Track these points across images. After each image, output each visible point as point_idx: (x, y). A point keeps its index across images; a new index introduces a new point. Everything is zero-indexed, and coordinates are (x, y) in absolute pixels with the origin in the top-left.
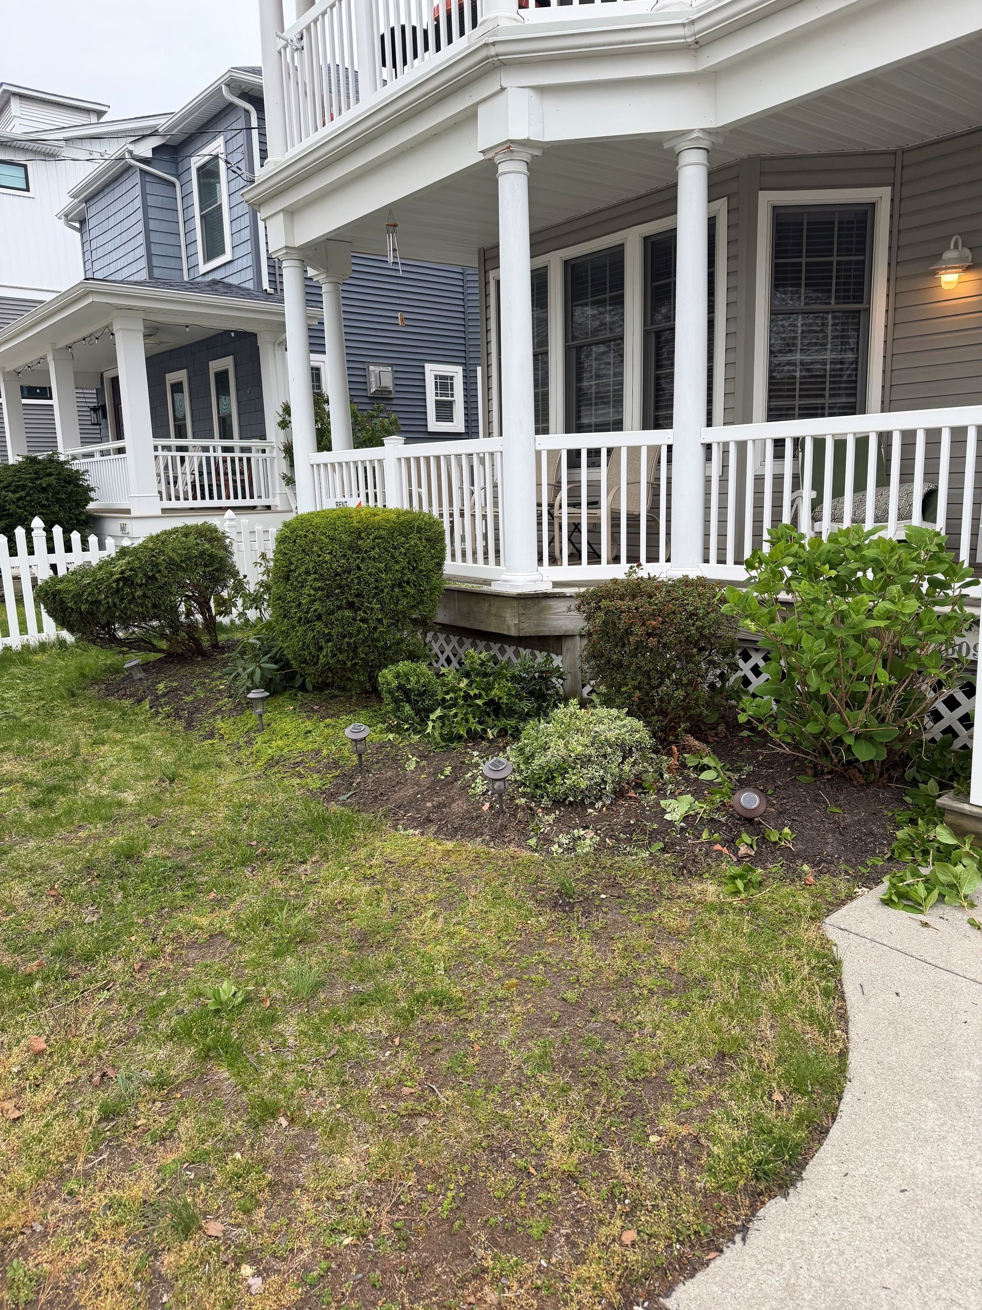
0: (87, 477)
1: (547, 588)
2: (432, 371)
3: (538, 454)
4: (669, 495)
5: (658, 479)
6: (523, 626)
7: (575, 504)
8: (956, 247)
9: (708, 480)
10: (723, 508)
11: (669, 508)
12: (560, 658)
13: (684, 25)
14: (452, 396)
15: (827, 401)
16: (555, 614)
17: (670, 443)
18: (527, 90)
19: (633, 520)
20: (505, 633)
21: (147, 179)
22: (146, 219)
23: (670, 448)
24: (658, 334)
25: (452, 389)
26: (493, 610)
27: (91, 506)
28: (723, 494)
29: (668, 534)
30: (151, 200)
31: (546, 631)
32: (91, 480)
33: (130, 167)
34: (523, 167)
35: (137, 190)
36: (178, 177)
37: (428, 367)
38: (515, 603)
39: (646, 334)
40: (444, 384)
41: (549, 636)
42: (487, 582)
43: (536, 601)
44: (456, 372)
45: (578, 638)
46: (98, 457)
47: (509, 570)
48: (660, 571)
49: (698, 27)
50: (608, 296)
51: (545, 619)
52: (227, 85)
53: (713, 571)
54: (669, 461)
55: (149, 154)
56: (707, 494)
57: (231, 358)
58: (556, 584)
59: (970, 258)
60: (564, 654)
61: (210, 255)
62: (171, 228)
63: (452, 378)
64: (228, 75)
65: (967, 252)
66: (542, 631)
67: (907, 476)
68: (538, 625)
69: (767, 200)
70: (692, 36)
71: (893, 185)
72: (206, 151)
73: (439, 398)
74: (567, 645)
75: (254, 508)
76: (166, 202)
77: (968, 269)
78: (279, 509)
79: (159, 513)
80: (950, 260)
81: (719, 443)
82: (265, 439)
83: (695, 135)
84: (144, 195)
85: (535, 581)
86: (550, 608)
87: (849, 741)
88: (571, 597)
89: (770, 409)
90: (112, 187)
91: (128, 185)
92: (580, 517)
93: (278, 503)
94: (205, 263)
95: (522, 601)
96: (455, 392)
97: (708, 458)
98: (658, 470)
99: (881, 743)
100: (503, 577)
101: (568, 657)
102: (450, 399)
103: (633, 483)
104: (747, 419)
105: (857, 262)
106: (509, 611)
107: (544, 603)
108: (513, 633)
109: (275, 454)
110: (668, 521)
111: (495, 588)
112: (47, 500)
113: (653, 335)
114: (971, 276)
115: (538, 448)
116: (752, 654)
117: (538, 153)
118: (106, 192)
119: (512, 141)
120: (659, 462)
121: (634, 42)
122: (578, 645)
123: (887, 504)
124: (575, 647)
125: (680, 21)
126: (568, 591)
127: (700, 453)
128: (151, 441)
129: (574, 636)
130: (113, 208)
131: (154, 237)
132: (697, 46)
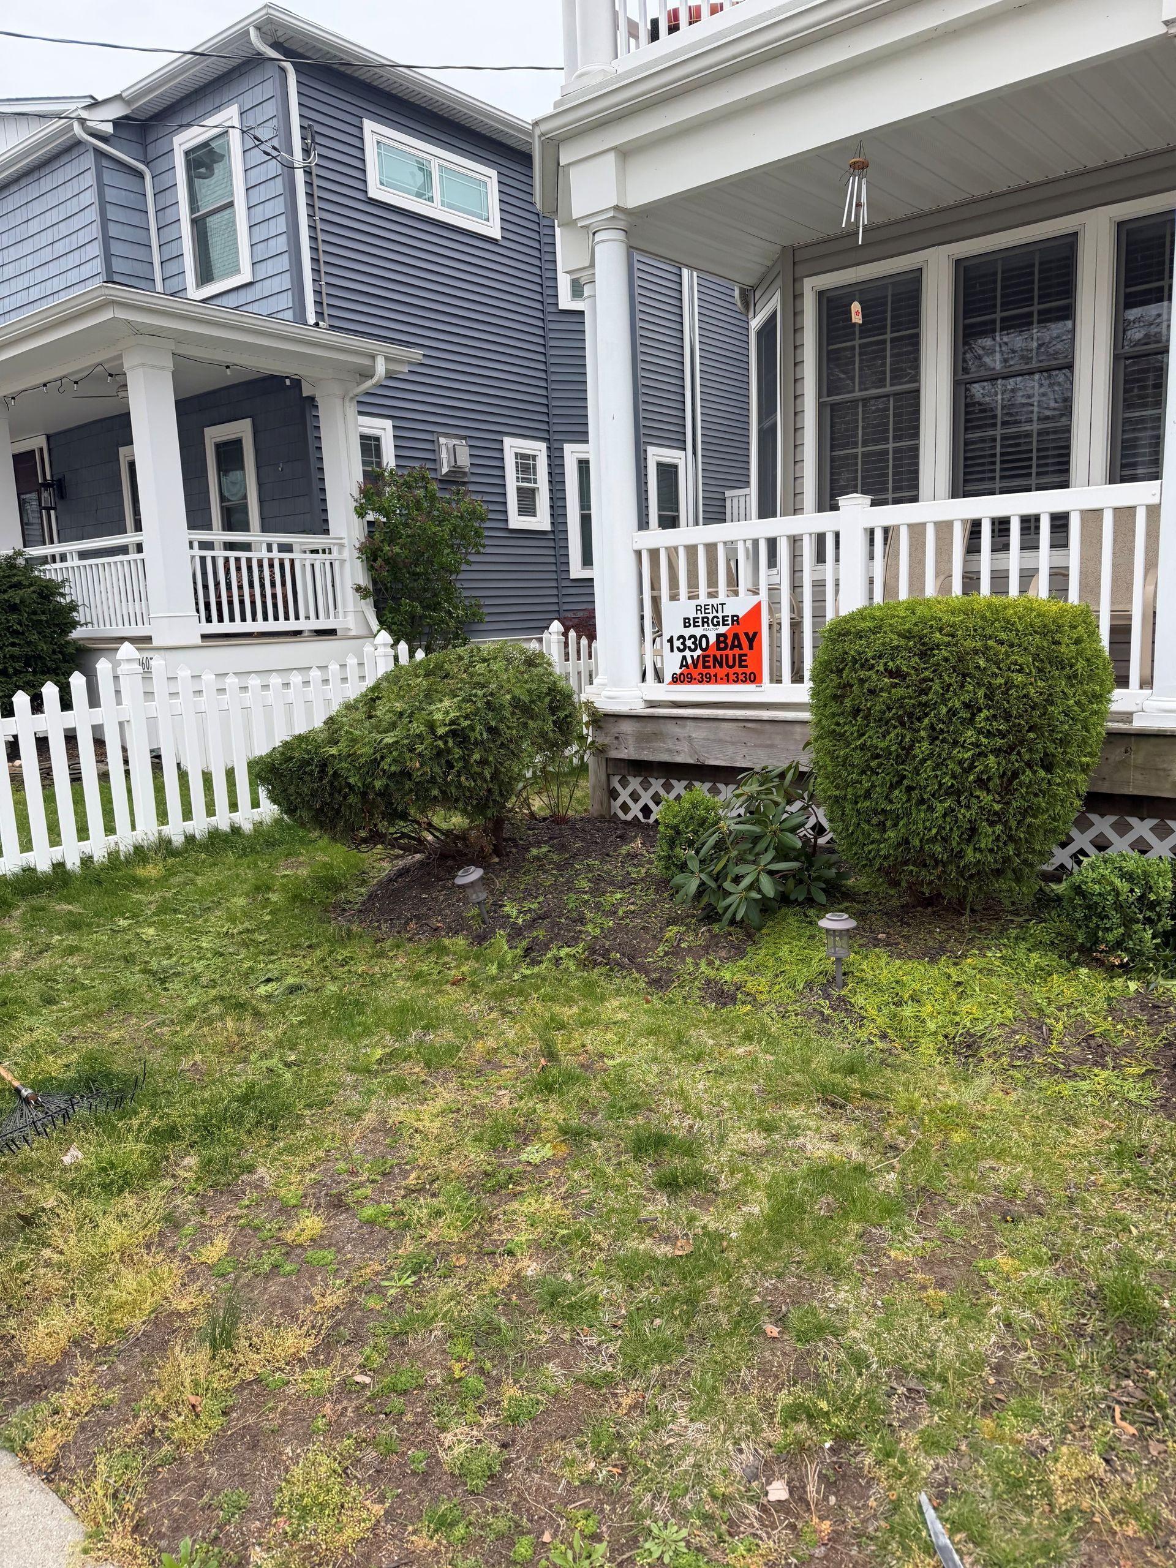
0: (66, 590)
2: (512, 446)
14: (535, 481)
20: (1166, 794)
21: (105, 163)
22: (104, 221)
25: (535, 474)
26: (1137, 759)
27: (76, 634)
30: (111, 195)
32: (73, 593)
33: (79, 143)
35: (90, 179)
36: (147, 164)
37: (508, 442)
40: (526, 465)
42: (1126, 717)
44: (539, 449)
46: (74, 562)
50: (1036, 308)
52: (258, 28)
55: (109, 128)
57: (248, 421)
61: (205, 275)
62: (137, 235)
63: (534, 457)
64: (263, 12)
72: (211, 121)
73: (521, 484)
75: (297, 633)
76: (131, 200)
78: (353, 633)
79: (198, 641)
82: (326, 532)
84: (101, 186)
90: (36, 176)
91: (70, 171)
93: (352, 625)
94: (198, 287)
96: (539, 477)
102: (532, 485)
109: (346, 554)
111: (1139, 723)
112: (20, 624)
118: (23, 182)
128: (185, 534)
130: (37, 207)
131: (116, 248)
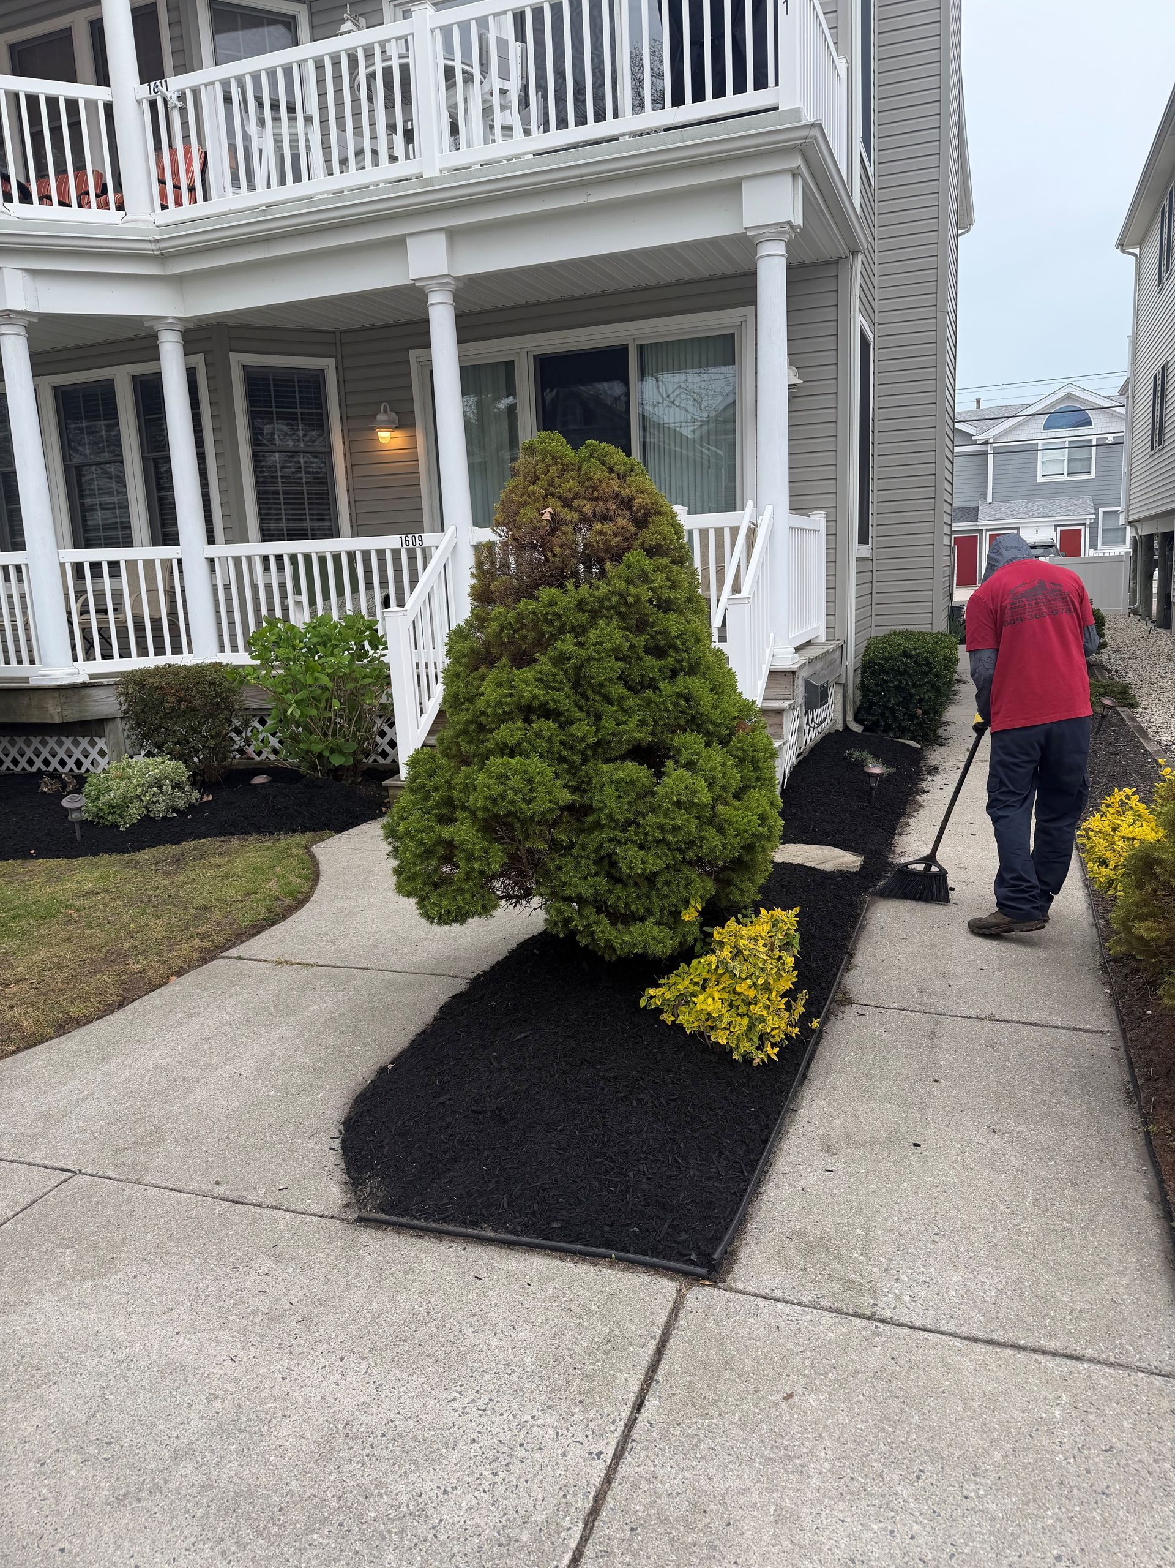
1: (85, 679)
3: (62, 566)
4: (184, 601)
5: (173, 587)
6: (68, 712)
7: (102, 611)
8: (385, 412)
9: (215, 588)
10: (230, 612)
11: (186, 613)
12: (103, 740)
13: (150, 242)
15: (308, 524)
16: (95, 701)
17: (179, 557)
18: (20, 271)
19: (156, 624)
20: (49, 721)
23: (180, 561)
24: (156, 461)
26: (34, 702)
28: (228, 600)
29: (188, 636)
31: (88, 716)
34: (22, 331)
38: (56, 694)
39: (145, 460)
41: (90, 721)
42: (26, 680)
43: (76, 690)
45: (119, 720)
47: (46, 666)
48: (185, 659)
49: (163, 245)
51: (87, 706)
53: (228, 658)
54: (181, 572)
56: (216, 600)
58: (91, 676)
59: (397, 422)
60: (107, 735)
65: (394, 415)
66: (85, 716)
67: (369, 585)
68: (80, 712)
69: (237, 360)
70: (157, 250)
71: (336, 357)
74: (109, 728)
77: (396, 428)
80: (382, 422)
81: (219, 558)
83: (170, 321)
85: (73, 674)
86: (89, 696)
87: (326, 754)
88: (108, 685)
89: (262, 530)
92: (108, 622)
95: (63, 692)
97: (213, 570)
98: (172, 579)
99: (349, 754)
100: (40, 672)
101: (111, 737)
103: (152, 591)
104: (244, 539)
105: (317, 414)
106: (51, 701)
107: (84, 692)
108: (57, 720)
110: (187, 624)
111: (33, 683)
113: (152, 462)
114: (397, 433)
115: (62, 561)
116: (266, 719)
117: (35, 320)
119: (11, 311)
120: (172, 572)
121: (111, 248)
122: (120, 725)
123: (359, 605)
124: (117, 728)
125: (147, 239)
126: (105, 681)
127: (205, 567)
129: (114, 719)
132: (162, 258)
